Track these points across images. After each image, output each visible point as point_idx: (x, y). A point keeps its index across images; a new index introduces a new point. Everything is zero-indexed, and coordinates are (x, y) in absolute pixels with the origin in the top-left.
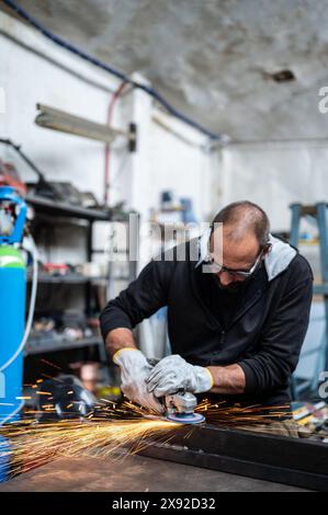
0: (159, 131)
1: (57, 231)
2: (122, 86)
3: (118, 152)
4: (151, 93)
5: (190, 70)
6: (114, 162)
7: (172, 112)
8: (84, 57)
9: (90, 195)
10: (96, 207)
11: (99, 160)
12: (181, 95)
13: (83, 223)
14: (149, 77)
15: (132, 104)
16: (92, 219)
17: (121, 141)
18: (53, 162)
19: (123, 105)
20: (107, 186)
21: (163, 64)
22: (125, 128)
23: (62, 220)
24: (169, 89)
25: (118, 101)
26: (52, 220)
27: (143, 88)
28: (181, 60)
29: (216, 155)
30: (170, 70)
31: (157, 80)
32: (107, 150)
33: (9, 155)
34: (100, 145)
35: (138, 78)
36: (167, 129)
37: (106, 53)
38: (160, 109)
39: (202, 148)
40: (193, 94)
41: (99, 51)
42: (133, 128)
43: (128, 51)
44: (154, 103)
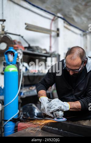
0: (67, 31)
2: (54, 18)
3: (54, 37)
4: (63, 19)
5: (75, 12)
6: (53, 40)
7: (70, 25)
8: (42, 9)
9: (45, 50)
10: (47, 53)
11: (48, 39)
12: (73, 19)
13: (44, 58)
14: (62, 15)
15: (57, 22)
16: (46, 57)
17: (53, 34)
18: (34, 41)
19: (55, 23)
20: (50, 47)
21: (66, 10)
22: (56, 30)
23: (37, 57)
24: (69, 18)
25: (53, 22)
26: (34, 57)
27: (61, 18)
28: (71, 9)
29: (85, 37)
30: (69, 12)
31: (65, 15)
32: (51, 36)
33: (20, 39)
34: (48, 35)
35: (59, 15)
36: (69, 30)
37: (49, 8)
38: (67, 24)
39: (81, 35)
40: (76, 19)
41: (46, 7)
42: (58, 30)
43: (55, 7)
44: (64, 22)
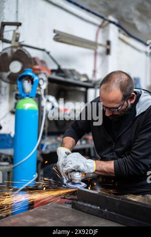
0: (123, 45)
1: (69, 93)
2: (103, 22)
3: (101, 55)
4: (118, 25)
5: (138, 13)
6: (99, 59)
7: (130, 35)
8: (82, 8)
9: (85, 76)
10: (88, 81)
11: (91, 59)
12: (134, 26)
13: (83, 89)
14: (117, 18)
15: (108, 30)
16: (87, 88)
17: (101, 49)
18: (67, 60)
19: (103, 32)
20: (95, 72)
21: (124, 11)
22: (105, 43)
23: (72, 88)
24: (128, 23)
25: (101, 30)
26: (67, 88)
27: (114, 23)
28: (133, 8)
30: (128, 14)
31: (121, 19)
32: (96, 54)
33: (45, 57)
34: (92, 52)
35: (111, 18)
36: (127, 44)
37: (95, 6)
38: (123, 34)
39: (146, 53)
40: (140, 26)
41: (91, 5)
42: (109, 43)
43: (105, 4)
44: (119, 31)
